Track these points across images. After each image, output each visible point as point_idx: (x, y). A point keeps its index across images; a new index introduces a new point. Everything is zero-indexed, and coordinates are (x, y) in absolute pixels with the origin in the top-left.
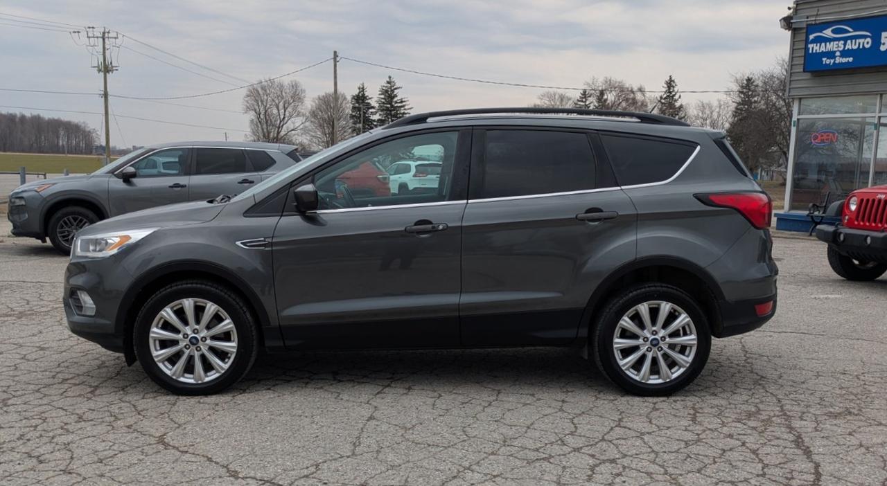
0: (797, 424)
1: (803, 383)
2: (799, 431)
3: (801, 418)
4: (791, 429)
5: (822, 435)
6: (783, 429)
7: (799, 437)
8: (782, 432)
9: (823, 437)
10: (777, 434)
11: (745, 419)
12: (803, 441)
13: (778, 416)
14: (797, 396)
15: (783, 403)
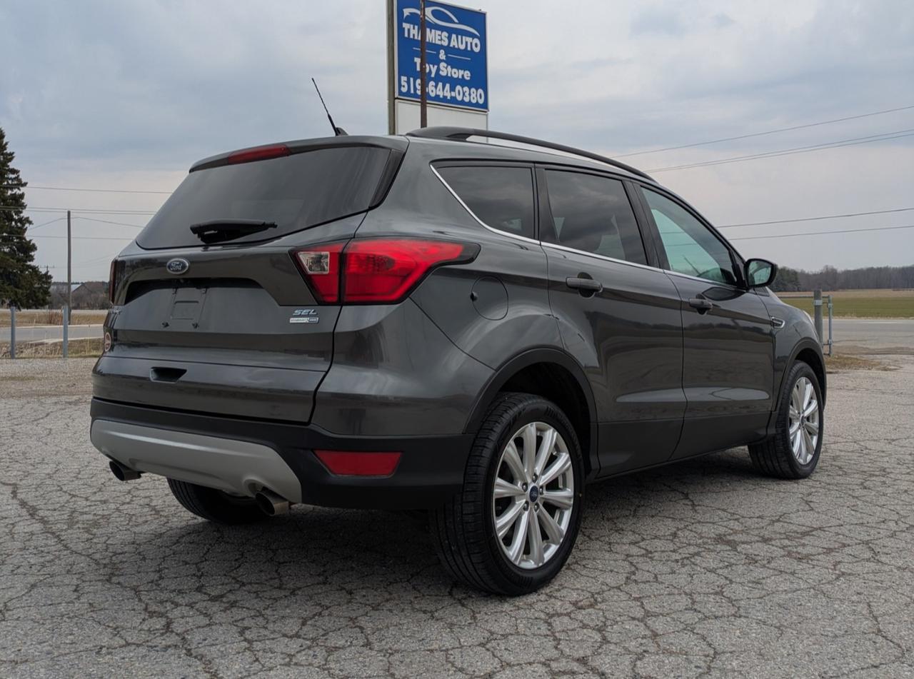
0: (37, 527)
1: (34, 586)
2: (34, 521)
3: (32, 534)
4: (43, 521)
5: (7, 521)
6: (51, 519)
7: (32, 515)
8: (52, 517)
9: (6, 518)
10: (56, 513)
11: (98, 519)
12: (28, 511)
13: (62, 530)
14: (42, 560)
15: (60, 545)
